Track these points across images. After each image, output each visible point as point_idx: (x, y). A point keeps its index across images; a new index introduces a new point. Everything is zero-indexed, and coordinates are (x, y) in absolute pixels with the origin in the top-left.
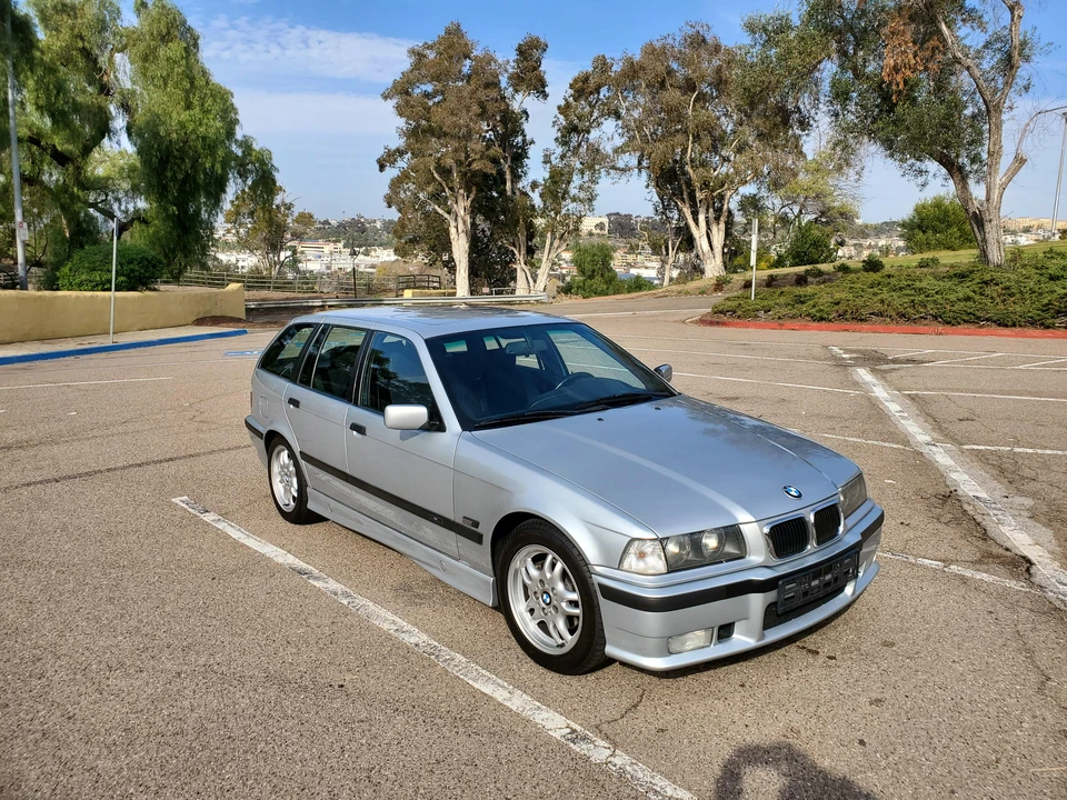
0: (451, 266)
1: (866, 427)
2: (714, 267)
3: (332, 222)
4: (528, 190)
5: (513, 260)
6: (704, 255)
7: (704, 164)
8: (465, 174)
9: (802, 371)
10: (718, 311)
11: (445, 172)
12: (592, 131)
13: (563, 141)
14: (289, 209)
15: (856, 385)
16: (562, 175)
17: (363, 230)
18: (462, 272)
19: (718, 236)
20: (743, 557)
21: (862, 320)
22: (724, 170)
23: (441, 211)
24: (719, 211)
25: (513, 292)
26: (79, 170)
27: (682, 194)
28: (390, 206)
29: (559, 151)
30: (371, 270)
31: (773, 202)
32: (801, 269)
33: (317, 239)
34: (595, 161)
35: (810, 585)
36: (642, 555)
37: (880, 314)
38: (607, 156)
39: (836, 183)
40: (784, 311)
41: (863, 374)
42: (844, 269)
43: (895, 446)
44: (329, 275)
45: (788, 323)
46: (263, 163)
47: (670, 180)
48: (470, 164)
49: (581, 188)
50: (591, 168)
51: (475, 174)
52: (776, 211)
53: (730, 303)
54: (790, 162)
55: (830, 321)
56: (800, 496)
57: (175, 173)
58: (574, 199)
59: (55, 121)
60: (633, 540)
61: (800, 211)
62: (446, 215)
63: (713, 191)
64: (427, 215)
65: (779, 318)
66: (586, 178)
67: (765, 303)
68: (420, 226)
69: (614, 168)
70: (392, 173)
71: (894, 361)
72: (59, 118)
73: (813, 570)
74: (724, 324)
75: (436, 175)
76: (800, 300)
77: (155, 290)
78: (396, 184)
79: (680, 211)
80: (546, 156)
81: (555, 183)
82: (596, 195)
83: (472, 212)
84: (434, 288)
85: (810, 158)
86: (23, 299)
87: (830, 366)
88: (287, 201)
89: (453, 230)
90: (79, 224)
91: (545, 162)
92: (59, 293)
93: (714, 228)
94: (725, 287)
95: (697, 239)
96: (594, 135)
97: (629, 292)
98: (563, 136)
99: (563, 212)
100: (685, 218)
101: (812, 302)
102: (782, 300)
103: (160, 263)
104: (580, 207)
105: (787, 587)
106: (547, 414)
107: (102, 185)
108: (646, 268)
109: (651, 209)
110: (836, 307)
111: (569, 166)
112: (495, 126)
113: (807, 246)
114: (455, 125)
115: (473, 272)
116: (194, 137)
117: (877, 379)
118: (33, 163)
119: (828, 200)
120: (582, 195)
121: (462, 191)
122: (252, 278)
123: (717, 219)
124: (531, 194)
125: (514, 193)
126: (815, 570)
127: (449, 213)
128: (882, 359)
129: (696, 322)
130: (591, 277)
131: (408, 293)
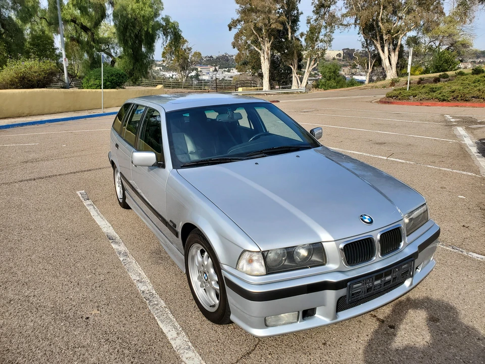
0: (261, 76)
1: (454, 162)
2: (391, 74)
3: (214, 57)
4: (299, 37)
5: (291, 72)
6: (386, 68)
7: (388, 21)
8: (268, 31)
9: (425, 128)
10: (389, 96)
11: (259, 30)
12: (332, 6)
13: (317, 12)
14: (190, 50)
15: (455, 136)
16: (315, 29)
17: (228, 60)
18: (266, 78)
19: (394, 58)
20: (323, 265)
21: (466, 100)
22: (399, 23)
23: (257, 49)
24: (395, 46)
25: (290, 87)
26: (93, 34)
27: (376, 37)
28: (234, 48)
29: (315, 17)
30: (231, 79)
31: (425, 40)
32: (437, 75)
33: (207, 65)
34: (333, 21)
35: (373, 284)
36: (250, 261)
37: (477, 97)
38: (338, 19)
39: (461, 28)
40: (423, 96)
41: (461, 130)
42: (461, 74)
43: (470, 174)
44: (212, 82)
45: (425, 102)
46: (175, 28)
47: (370, 30)
48: (270, 26)
49: (325, 35)
50: (330, 25)
51: (273, 30)
52: (426, 45)
53: (395, 92)
54: (436, 18)
55: (449, 101)
56: (371, 222)
57: (130, 34)
58: (321, 41)
59: (82, 12)
60: (245, 251)
61: (440, 44)
62: (259, 51)
63: (392, 35)
64: (251, 52)
65: (421, 100)
66: (328, 30)
67: (414, 92)
68: (248, 57)
69: (342, 24)
70: (235, 31)
71: (481, 123)
72: (83, 10)
73: (376, 274)
74: (391, 103)
75: (254, 32)
76: (433, 90)
77: (124, 88)
78: (237, 37)
79: (375, 46)
80: (308, 20)
81: (312, 33)
82: (333, 39)
83: (271, 49)
84: (254, 87)
85: (447, 15)
86: (66, 93)
87: (442, 125)
88: (189, 47)
89: (262, 58)
90: (94, 59)
91: (308, 23)
92: (83, 90)
93: (393, 55)
94: (396, 84)
95: (384, 60)
96: (332, 8)
97: (347, 87)
98: (316, 10)
99: (316, 47)
100: (378, 50)
101: (439, 92)
102: (423, 90)
103: (125, 76)
104: (325, 45)
105: (355, 286)
106: (226, 159)
107: (106, 41)
108: (361, 75)
109: (361, 45)
110: (452, 94)
111: (319, 24)
112: (283, 6)
113: (442, 62)
114: (264, 7)
115: (272, 79)
116: (139, 16)
117: (468, 133)
118: (76, 32)
119: (455, 38)
120: (326, 39)
121: (267, 39)
122: (174, 83)
123: (394, 49)
124: (300, 39)
125: (292, 39)
126: (378, 274)
127: (261, 50)
128: (474, 122)
129: (377, 102)
130: (329, 80)
131: (240, 89)
